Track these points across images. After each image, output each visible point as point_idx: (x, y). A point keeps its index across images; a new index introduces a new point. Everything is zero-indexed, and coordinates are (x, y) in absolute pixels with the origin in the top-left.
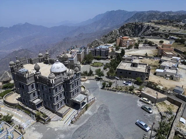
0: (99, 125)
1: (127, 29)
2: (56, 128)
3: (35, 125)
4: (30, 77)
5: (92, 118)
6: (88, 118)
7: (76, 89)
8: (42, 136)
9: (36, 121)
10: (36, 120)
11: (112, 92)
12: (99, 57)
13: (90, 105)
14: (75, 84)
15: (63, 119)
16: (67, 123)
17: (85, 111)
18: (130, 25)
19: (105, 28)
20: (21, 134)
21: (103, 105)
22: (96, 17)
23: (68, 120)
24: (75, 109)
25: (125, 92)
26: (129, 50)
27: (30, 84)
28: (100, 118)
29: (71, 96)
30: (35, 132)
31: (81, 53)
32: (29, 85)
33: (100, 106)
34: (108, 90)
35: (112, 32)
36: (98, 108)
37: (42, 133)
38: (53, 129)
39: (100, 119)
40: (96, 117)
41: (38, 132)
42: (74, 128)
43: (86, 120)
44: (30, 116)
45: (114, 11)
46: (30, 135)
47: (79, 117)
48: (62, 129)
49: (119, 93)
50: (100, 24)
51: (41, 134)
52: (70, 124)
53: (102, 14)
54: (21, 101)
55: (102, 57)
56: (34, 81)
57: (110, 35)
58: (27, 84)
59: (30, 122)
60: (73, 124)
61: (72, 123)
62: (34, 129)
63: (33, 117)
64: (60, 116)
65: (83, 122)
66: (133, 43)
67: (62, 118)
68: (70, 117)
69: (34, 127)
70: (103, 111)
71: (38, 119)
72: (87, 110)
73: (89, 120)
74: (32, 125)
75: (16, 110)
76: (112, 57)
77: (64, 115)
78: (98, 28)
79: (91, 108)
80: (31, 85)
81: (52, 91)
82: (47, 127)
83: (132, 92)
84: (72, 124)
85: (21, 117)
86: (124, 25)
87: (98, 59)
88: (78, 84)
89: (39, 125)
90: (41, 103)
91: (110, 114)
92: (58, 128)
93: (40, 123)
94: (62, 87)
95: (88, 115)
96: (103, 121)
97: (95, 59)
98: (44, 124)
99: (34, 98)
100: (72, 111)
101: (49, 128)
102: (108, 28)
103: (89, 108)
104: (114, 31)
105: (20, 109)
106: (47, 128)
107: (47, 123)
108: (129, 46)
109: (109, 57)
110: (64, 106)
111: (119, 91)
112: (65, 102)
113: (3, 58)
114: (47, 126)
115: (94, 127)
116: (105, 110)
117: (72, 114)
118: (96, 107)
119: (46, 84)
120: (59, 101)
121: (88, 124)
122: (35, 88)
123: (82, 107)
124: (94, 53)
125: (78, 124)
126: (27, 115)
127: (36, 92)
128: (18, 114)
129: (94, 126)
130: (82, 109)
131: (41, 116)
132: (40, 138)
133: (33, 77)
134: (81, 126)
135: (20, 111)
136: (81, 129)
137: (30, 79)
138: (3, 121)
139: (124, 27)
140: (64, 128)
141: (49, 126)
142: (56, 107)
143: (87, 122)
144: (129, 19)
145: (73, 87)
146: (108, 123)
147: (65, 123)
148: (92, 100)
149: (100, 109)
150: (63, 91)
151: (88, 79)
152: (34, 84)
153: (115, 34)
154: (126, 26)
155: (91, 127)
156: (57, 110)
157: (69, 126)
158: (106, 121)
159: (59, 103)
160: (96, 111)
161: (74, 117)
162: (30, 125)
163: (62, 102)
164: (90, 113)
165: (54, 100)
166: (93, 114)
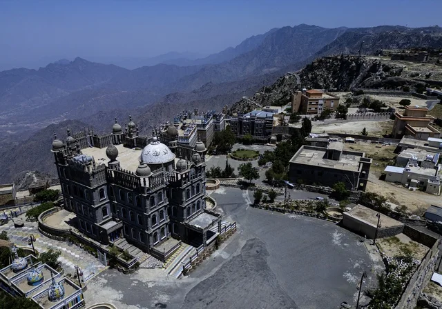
0: (244, 280)
1: (321, 73)
2: (151, 281)
3: (106, 275)
4: (98, 172)
5: (228, 265)
6: (221, 265)
7: (194, 201)
8: (122, 296)
10: (108, 265)
11: (274, 213)
12: (248, 136)
13: (225, 239)
14: (193, 190)
15: (166, 264)
16: (177, 270)
17: (213, 250)
18: (329, 62)
19: (265, 71)
20: (79, 287)
21: (254, 239)
22: (246, 42)
23: (177, 267)
24: (192, 245)
25: (307, 214)
26: (322, 123)
27: (97, 188)
28: (247, 265)
29: (183, 216)
30: (106, 287)
31: (208, 126)
32: (94, 190)
33: (247, 241)
34: (267, 208)
35: (284, 78)
36: (243, 246)
37: (122, 291)
38: (144, 283)
39: (246, 268)
40: (238, 263)
41: (113, 289)
42: (188, 284)
43: (216, 269)
44: (97, 257)
45: (289, 27)
46: (96, 292)
47: (201, 261)
48: (164, 285)
49: (293, 216)
50: (254, 61)
51: (120, 292)
52: (181, 275)
54: (76, 226)
55: (255, 137)
56: (105, 182)
57: (279, 86)
58: (90, 186)
59: (97, 268)
60: (187, 277)
61: (185, 272)
62: (106, 281)
63: (103, 259)
64: (159, 259)
65: (209, 272)
66: (332, 104)
67: (164, 262)
69: (105, 278)
70: (253, 252)
71: (113, 262)
72: (217, 249)
73: (221, 270)
74: (100, 275)
75: (65, 244)
76: (279, 139)
77: (168, 257)
78: (250, 69)
79: (226, 245)
80: (99, 189)
81: (143, 202)
82: (131, 279)
83: (321, 215)
84: (184, 275)
85: (76, 258)
86: (313, 63)
87: (247, 142)
88: (198, 191)
89: (114, 275)
90: (119, 230)
91: (269, 260)
92: (155, 282)
93: (116, 271)
94: (164, 196)
95: (220, 259)
96: (253, 272)
97: (240, 141)
98: (124, 272)
99: (104, 219)
100: (186, 249)
101: (137, 282)
102: (272, 69)
103: (222, 244)
104: (287, 77)
105: (73, 243)
106: (132, 281)
107: (131, 272)
108: (322, 114)
109: (273, 138)
110: (168, 239)
111: (292, 211)
112: (170, 230)
113: (23, 142)
114: (131, 277)
115: (232, 283)
116: (259, 250)
117: (185, 256)
118: (238, 244)
119: (132, 188)
120: (157, 225)
121: (222, 277)
122: (106, 196)
123: (208, 242)
124: (238, 129)
125: (198, 277)
126: (90, 255)
127: (108, 206)
128: (69, 251)
129: (233, 280)
130: (208, 245)
131: (120, 257)
132: (118, 299)
133: (104, 172)
134: (205, 280)
135: (74, 245)
136: (204, 286)
137: (96, 176)
138: (41, 262)
139: (314, 67)
140: (167, 284)
141: (135, 278)
142: (151, 239)
143: (218, 273)
144: (326, 46)
145: (188, 197)
146: (264, 277)
147: (169, 273)
148: (229, 229)
149: (247, 247)
150: (166, 204)
151: (221, 185)
152: (105, 187)
153: (291, 84)
154: (319, 65)
155: (226, 283)
156: (152, 247)
157: (179, 281)
158: (260, 272)
159: (157, 231)
160: (239, 251)
161: (190, 262)
162: (97, 274)
163: (163, 229)
164: (225, 256)
165: (147, 222)
166: (231, 258)
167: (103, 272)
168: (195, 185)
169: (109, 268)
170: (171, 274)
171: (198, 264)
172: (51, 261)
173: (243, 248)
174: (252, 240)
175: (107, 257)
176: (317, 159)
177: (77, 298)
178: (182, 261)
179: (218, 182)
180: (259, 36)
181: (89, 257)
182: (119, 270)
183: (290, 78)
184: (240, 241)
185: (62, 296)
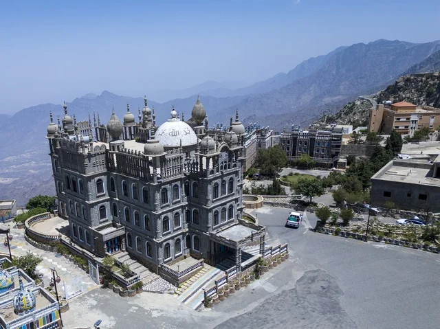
0: (301, 324)
1: (408, 95)
2: (156, 310)
3: (96, 294)
4: (95, 155)
5: (271, 301)
6: (262, 300)
7: (225, 204)
8: (113, 323)
9: (101, 285)
10: (102, 283)
11: (350, 240)
12: (304, 158)
13: (270, 267)
14: (223, 186)
15: (180, 289)
16: (193, 301)
17: (252, 279)
18: (421, 81)
19: (327, 100)
20: (55, 300)
21: (317, 271)
22: (302, 66)
23: (195, 294)
24: (219, 268)
25: (406, 243)
27: (93, 177)
28: (306, 304)
29: (207, 223)
30: (94, 310)
32: (90, 178)
33: (306, 272)
34: (337, 233)
35: (354, 104)
36: (299, 278)
37: (115, 316)
38: (147, 311)
39: (304, 308)
40: (290, 299)
41: (103, 313)
42: (211, 320)
43: (255, 305)
44: (88, 273)
45: (361, 44)
46: (80, 315)
47: (231, 291)
48: (175, 316)
49: (382, 245)
50: (312, 88)
51: (112, 318)
52: (200, 306)
53: (319, 57)
54: (68, 235)
55: (315, 160)
56: (105, 170)
57: (346, 114)
58: (84, 173)
59: (86, 285)
60: (210, 309)
61: (206, 303)
62: (95, 303)
63: (95, 276)
64: (170, 282)
65: (245, 306)
66: (432, 121)
67: (178, 286)
68: (201, 286)
69: (95, 298)
70: (316, 287)
71: (108, 279)
72: (257, 278)
73: (263, 306)
74: (89, 294)
75: (52, 254)
76: (350, 160)
77: (184, 280)
78: (306, 99)
79: (272, 275)
80: (96, 179)
81: (151, 195)
82: (129, 303)
83: (432, 245)
84: (206, 306)
85: (63, 271)
86: (397, 83)
87: (303, 166)
88: (231, 189)
89: (108, 297)
90: (119, 239)
91: (342, 301)
92: (162, 311)
93: (110, 291)
94: (182, 192)
95: (262, 292)
96: (315, 314)
97: (293, 165)
98: (121, 294)
99: (101, 223)
100: (210, 272)
101: (137, 308)
102: (336, 98)
103: (266, 273)
104: (359, 103)
105: (62, 254)
106: (131, 306)
107: (130, 295)
108: (416, 133)
109: (342, 160)
110: (185, 257)
111: (380, 239)
112: (189, 246)
114: (129, 300)
115: (281, 325)
116: (325, 286)
117: (208, 280)
118: (290, 275)
119: (138, 176)
120: (170, 233)
121: (263, 316)
122: (105, 191)
123: (243, 264)
124: (291, 148)
125: (225, 311)
126: (80, 269)
127: (107, 205)
128: (56, 263)
129: (282, 322)
130: (243, 269)
131: (117, 272)
132: (108, 327)
133: (104, 156)
134: (237, 317)
135: (63, 257)
136: (236, 325)
137: (93, 160)
138: (15, 267)
139: (399, 89)
140: (179, 315)
141: (136, 303)
142: (161, 251)
143: (257, 310)
144: (416, 66)
145: (216, 195)
146: (337, 322)
147: (184, 301)
148: (276, 253)
149: (305, 280)
150: (183, 204)
151: (265, 203)
152: (104, 178)
153: (364, 111)
154: (406, 85)
155: (271, 325)
156: (161, 263)
157: (197, 313)
158: (329, 315)
159: (170, 241)
160: (292, 285)
161: (216, 288)
162: (84, 292)
163: (179, 240)
164: (270, 289)
165: (156, 225)
166: (280, 292)
167: (93, 291)
168: (227, 179)
169: (102, 287)
170: (186, 303)
171: (226, 295)
172: (28, 267)
173: (298, 281)
174: (315, 271)
175: (100, 272)
176: (415, 177)
177: (50, 315)
178: (204, 287)
179: (261, 199)
180: (320, 57)
181: (79, 272)
182: (114, 290)
183: (362, 103)
184: (294, 271)
185: (32, 309)
